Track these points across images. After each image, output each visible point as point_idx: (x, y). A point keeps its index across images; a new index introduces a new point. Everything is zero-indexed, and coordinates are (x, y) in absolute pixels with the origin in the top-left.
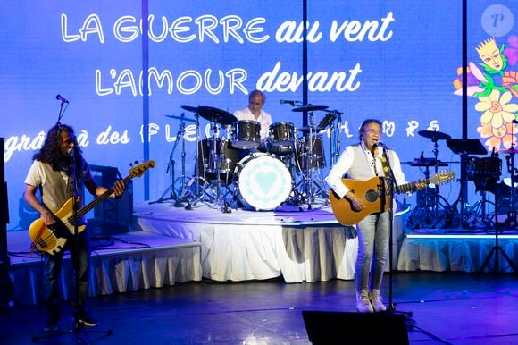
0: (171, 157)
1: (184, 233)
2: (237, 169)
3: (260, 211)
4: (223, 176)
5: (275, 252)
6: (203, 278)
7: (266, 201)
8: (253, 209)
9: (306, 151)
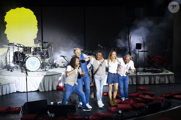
0: (6, 57)
1: (11, 79)
2: (25, 60)
3: (32, 71)
4: (21, 62)
5: (37, 84)
6: (17, 91)
7: (33, 69)
8: (30, 71)
9: (44, 54)
